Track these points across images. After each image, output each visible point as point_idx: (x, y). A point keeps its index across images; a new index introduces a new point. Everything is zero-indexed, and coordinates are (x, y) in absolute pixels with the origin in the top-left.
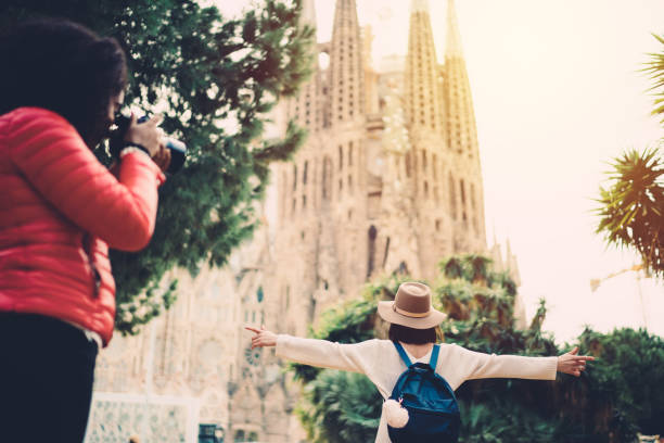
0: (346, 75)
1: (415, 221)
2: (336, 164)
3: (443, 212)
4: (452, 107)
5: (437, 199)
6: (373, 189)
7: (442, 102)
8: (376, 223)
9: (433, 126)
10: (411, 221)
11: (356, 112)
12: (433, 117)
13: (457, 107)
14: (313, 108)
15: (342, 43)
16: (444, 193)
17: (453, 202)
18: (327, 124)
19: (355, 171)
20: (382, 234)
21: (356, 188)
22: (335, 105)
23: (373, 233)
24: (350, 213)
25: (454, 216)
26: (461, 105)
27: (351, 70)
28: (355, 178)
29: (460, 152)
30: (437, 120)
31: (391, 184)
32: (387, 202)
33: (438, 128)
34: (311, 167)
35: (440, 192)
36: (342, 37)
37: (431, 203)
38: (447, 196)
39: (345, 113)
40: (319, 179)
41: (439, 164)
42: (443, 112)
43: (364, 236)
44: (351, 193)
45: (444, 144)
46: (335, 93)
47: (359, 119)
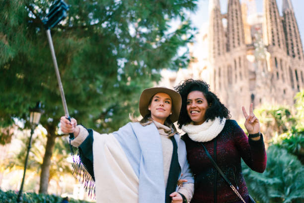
0: (235, 27)
1: (273, 90)
2: (233, 67)
3: (287, 85)
4: (289, 36)
5: (283, 79)
6: (252, 77)
7: (283, 34)
8: (254, 92)
9: (279, 45)
10: (271, 90)
11: (241, 43)
12: (279, 41)
13: (291, 35)
14: (221, 43)
15: (232, 13)
16: (287, 76)
17: (292, 80)
18: (228, 50)
19: (243, 70)
20: (257, 97)
21: (244, 77)
22: (231, 41)
23: (253, 97)
24: (241, 89)
25: (293, 87)
26: (293, 34)
27: (238, 24)
28: (243, 73)
29: (294, 56)
30: (281, 43)
31: (260, 74)
32: (259, 82)
33: (282, 46)
34: (222, 70)
35: (285, 76)
36: (232, 10)
37: (280, 81)
38: (289, 77)
39: (236, 44)
40: (226, 74)
41: (284, 63)
42: (284, 38)
43: (248, 98)
44: (241, 79)
45: (285, 54)
46: (231, 35)
47: (243, 46)
